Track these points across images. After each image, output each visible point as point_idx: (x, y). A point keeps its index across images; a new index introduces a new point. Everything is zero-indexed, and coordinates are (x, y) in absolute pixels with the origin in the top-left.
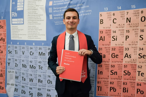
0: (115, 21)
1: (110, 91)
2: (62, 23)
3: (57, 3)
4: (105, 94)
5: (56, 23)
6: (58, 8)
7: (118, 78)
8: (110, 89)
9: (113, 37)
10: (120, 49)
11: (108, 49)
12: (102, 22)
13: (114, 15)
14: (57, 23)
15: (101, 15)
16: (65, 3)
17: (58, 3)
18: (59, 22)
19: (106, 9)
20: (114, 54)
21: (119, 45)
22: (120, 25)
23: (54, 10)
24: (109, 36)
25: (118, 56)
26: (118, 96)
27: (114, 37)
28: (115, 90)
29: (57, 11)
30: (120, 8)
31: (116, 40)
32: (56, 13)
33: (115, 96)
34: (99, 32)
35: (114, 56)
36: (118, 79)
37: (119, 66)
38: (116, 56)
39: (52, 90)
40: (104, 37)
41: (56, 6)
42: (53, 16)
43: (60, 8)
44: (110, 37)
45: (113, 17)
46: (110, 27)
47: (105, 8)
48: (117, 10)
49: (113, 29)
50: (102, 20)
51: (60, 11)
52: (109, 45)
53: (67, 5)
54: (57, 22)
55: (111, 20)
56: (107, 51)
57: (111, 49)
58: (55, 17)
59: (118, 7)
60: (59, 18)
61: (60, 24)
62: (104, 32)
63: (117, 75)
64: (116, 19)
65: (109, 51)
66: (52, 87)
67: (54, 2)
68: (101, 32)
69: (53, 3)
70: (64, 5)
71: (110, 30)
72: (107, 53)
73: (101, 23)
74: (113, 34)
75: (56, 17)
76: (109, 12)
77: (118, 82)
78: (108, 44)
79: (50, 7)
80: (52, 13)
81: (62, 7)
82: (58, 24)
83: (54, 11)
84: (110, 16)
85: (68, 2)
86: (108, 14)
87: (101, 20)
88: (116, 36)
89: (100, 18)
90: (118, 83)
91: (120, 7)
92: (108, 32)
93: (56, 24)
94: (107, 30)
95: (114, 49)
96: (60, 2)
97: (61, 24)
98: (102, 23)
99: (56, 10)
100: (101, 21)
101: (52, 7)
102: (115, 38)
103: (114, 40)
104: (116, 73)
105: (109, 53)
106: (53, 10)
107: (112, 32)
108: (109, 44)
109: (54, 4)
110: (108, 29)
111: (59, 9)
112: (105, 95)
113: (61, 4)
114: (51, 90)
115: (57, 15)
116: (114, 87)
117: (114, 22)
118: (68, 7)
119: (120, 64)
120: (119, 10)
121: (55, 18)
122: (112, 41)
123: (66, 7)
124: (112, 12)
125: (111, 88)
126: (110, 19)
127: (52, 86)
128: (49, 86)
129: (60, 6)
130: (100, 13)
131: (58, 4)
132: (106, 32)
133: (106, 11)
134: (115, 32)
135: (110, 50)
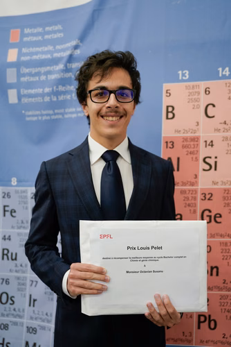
0: (211, 111)
1: (199, 328)
2: (47, 115)
3: (31, 54)
4: (184, 338)
5: (29, 116)
6: (34, 70)
7: (222, 285)
8: (199, 322)
9: (204, 160)
10: (226, 195)
11: (190, 196)
12: (171, 112)
13: (207, 91)
14: (33, 116)
15: (169, 94)
16: (56, 55)
17: (37, 53)
18: (38, 113)
19: (183, 75)
20: (210, 211)
21: (223, 183)
22: (225, 123)
23: (24, 75)
24: (194, 156)
25: (221, 216)
26: (222, 343)
27: (207, 160)
28: (212, 324)
29: (32, 79)
30: (228, 73)
31: (216, 169)
32: (29, 85)
33: (215, 343)
34: (163, 145)
35: (210, 217)
36: (220, 289)
37: (224, 248)
38: (215, 217)
39: (15, 324)
40: (178, 159)
41: (28, 64)
42: (19, 93)
43: (43, 70)
44: (197, 159)
45: (204, 100)
46: (195, 128)
47: (180, 72)
48: (216, 76)
49: (204, 134)
50: (170, 109)
51: (43, 78)
52: (192, 184)
53: (64, 60)
54: (30, 113)
55: (198, 107)
56: (188, 202)
57: (199, 196)
58: (25, 96)
59: (220, 69)
60: (39, 99)
61: (40, 118)
62: (178, 145)
63: (217, 275)
64: (214, 106)
65: (193, 202)
66: (15, 317)
67: (24, 50)
68: (170, 145)
69: (20, 54)
70: (55, 61)
71: (195, 140)
72: (188, 208)
73: (167, 118)
74: (203, 152)
75: (30, 96)
76: (191, 84)
77: (222, 297)
78: (189, 180)
79: (12, 65)
80: (17, 86)
81: (46, 66)
82: (35, 118)
83: (23, 79)
84: (196, 97)
85: (68, 53)
86: (191, 91)
87: (168, 107)
88: (213, 157)
89: (166, 101)
90: (222, 301)
91: (227, 69)
92: (191, 143)
93: (28, 119)
94: (185, 139)
95: (208, 197)
96: (43, 53)
97: (44, 118)
98: (170, 115)
99: (30, 75)
100: (168, 112)
101: (17, 65)
102: (212, 162)
103: (208, 167)
104: (215, 270)
105: (192, 209)
106: (19, 75)
107: (202, 144)
108: (193, 180)
109: (23, 58)
110: (189, 135)
111: (38, 74)
112: (181, 340)
113: (44, 57)
114: (10, 324)
115: (33, 91)
116: (210, 316)
117: (210, 114)
118: (66, 66)
119: (226, 244)
120: (224, 77)
121: (25, 100)
122: (201, 173)
123: (61, 66)
124: (203, 85)
125: (202, 319)
126: (196, 104)
127: (13, 312)
128: (5, 313)
129: (42, 63)
130: (166, 86)
131: (35, 57)
132: (185, 143)
133: (183, 81)
134: (212, 145)
135: (195, 199)
